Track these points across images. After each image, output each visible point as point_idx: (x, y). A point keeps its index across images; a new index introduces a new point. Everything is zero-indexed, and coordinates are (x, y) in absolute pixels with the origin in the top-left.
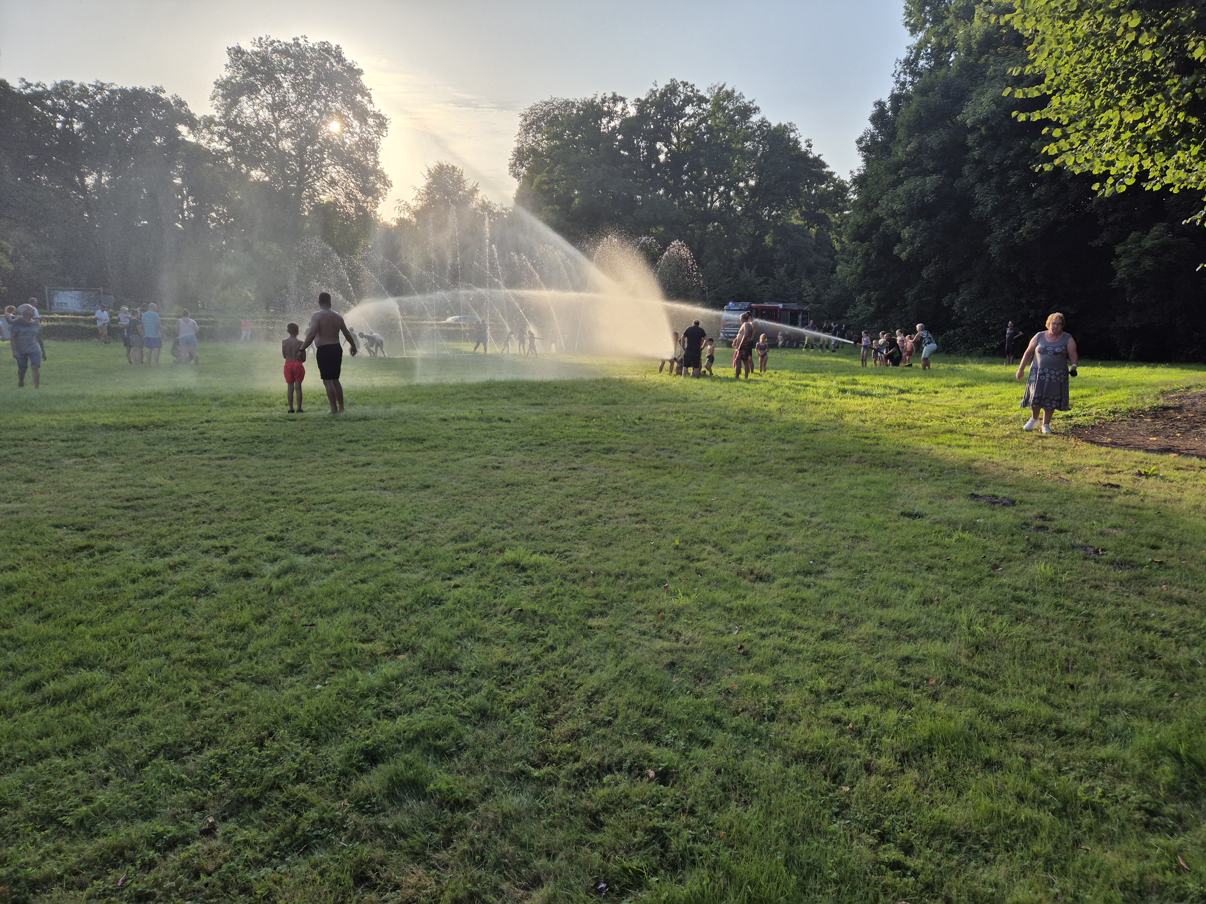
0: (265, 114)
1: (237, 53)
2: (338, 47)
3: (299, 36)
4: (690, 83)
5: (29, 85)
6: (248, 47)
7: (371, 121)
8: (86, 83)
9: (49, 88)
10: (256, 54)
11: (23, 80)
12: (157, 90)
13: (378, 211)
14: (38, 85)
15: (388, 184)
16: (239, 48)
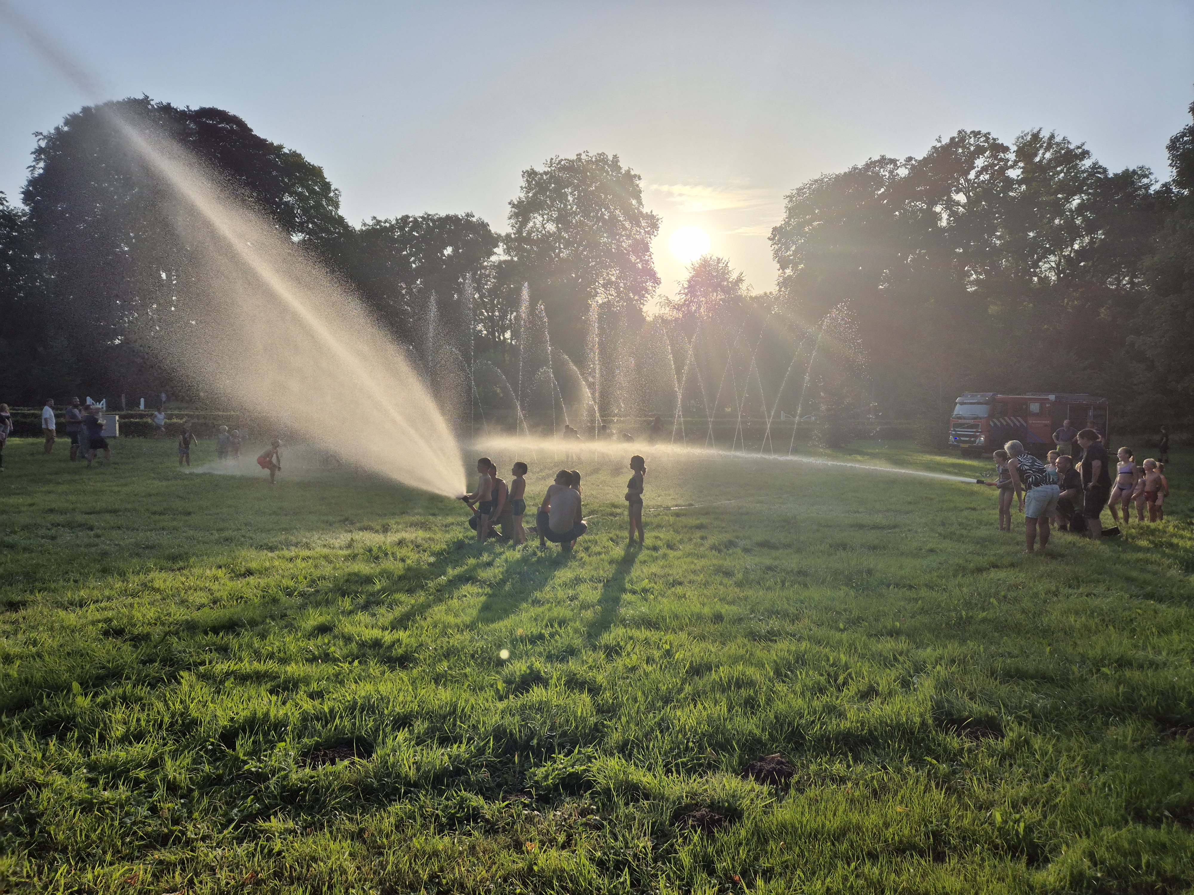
0: (551, 227)
1: (531, 174)
2: (615, 157)
3: (582, 152)
4: (984, 131)
5: (379, 222)
6: (540, 168)
7: (643, 223)
8: (417, 215)
9: (394, 222)
10: (546, 173)
11: (374, 218)
12: (468, 215)
13: (645, 309)
14: (386, 222)
15: (657, 281)
16: (532, 169)
